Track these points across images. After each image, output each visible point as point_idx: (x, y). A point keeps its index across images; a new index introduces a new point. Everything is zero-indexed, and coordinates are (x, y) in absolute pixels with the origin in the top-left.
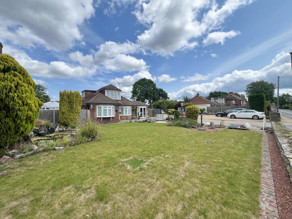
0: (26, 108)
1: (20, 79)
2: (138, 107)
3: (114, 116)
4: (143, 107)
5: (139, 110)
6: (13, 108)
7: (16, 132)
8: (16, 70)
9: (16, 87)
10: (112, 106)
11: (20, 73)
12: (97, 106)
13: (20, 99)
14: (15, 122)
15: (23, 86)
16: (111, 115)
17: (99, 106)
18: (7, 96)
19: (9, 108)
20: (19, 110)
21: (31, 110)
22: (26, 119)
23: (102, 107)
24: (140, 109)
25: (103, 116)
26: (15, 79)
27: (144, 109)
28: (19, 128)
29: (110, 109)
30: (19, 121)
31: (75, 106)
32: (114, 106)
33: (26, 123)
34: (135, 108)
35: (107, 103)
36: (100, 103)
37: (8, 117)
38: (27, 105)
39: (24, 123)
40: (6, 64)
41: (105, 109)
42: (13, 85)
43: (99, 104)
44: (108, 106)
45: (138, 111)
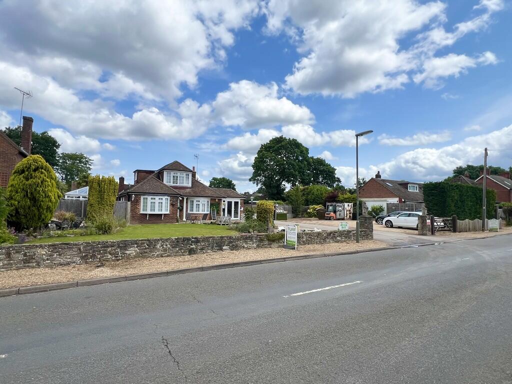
0: (47, 200)
1: (45, 176)
2: (223, 199)
3: (168, 212)
4: (233, 200)
5: (224, 205)
6: (38, 200)
7: (39, 218)
8: (42, 168)
9: (42, 182)
10: (164, 198)
11: (45, 170)
12: (142, 197)
13: (43, 192)
14: (39, 210)
15: (47, 181)
16: (162, 211)
17: (146, 197)
18: (35, 190)
19: (36, 199)
20: (42, 201)
21: (51, 201)
22: (47, 208)
23: (149, 198)
24: (226, 203)
25: (149, 212)
26: (42, 176)
27: (236, 203)
28: (41, 216)
29: (160, 201)
30: (42, 210)
31: (106, 197)
32: (169, 198)
33: (46, 212)
34: (217, 201)
35: (158, 192)
36: (147, 192)
37: (34, 206)
38: (48, 197)
39: (45, 212)
40: (36, 164)
41: (153, 201)
42: (40, 181)
43: (145, 194)
44: (157, 198)
45: (223, 207)
